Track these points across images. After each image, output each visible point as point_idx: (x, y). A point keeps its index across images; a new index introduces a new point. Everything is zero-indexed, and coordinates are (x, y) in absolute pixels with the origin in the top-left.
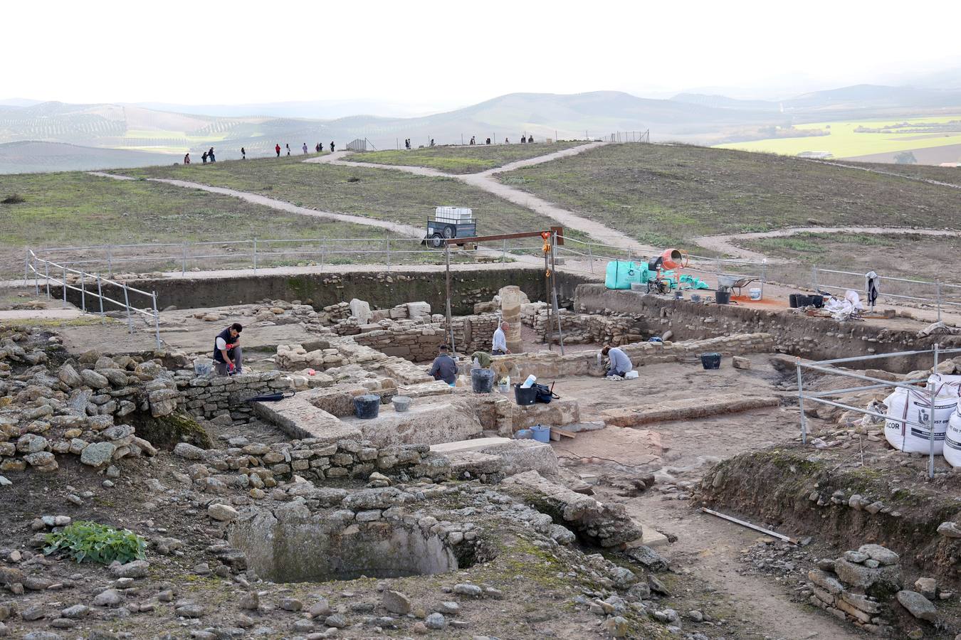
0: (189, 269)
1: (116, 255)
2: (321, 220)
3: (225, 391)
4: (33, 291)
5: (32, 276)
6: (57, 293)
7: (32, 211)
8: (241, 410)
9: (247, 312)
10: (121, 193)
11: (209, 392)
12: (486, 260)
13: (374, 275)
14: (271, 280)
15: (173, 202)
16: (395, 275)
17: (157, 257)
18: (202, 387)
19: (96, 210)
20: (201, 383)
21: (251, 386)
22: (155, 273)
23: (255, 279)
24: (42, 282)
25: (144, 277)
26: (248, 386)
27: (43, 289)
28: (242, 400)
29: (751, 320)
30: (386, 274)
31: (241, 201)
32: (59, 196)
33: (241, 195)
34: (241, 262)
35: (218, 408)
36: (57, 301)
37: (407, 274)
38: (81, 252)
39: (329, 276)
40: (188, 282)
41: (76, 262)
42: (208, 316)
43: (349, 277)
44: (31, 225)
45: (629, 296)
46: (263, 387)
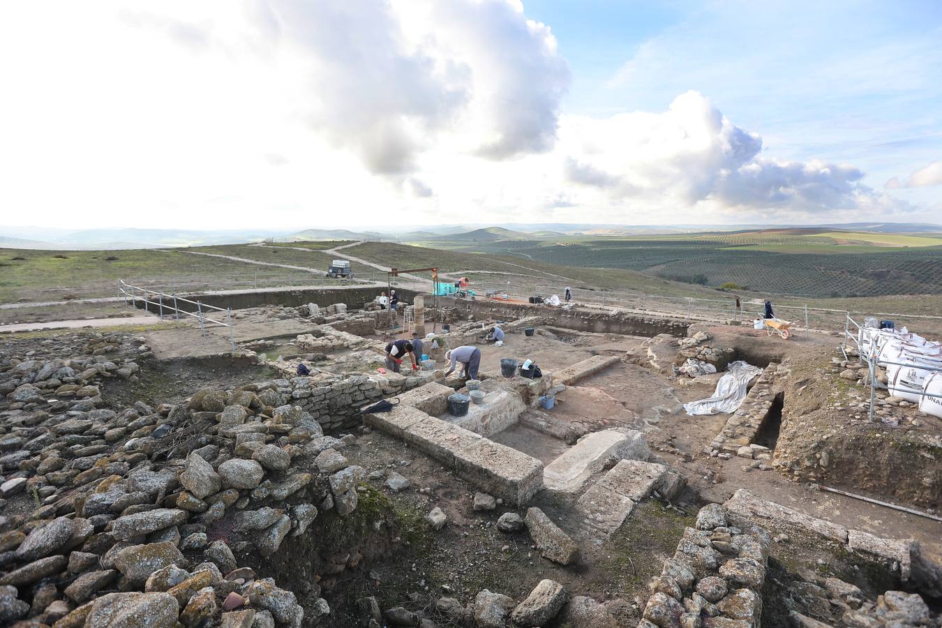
0: (219, 289)
1: (173, 283)
2: (272, 267)
3: (325, 399)
4: (123, 304)
5: (122, 295)
6: (140, 305)
7: (122, 263)
8: (339, 413)
9: (259, 312)
10: (168, 256)
11: (312, 402)
12: (363, 283)
13: (316, 291)
14: (265, 294)
15: (194, 260)
16: (326, 291)
17: (196, 284)
18: (304, 398)
19: (155, 263)
20: (304, 394)
21: (346, 391)
22: (199, 292)
23: (256, 294)
24: (129, 299)
25: (193, 294)
26: (344, 391)
27: (130, 303)
28: (339, 405)
29: (517, 310)
30: (322, 291)
31: (229, 259)
32: (136, 257)
33: (227, 257)
34: (244, 286)
35: (320, 415)
36: (141, 310)
37: (331, 290)
38: (152, 282)
39: (295, 292)
40: (219, 296)
41: (149, 287)
42: (237, 316)
43: (304, 292)
44: (122, 269)
45: (447, 299)
46: (356, 391)
